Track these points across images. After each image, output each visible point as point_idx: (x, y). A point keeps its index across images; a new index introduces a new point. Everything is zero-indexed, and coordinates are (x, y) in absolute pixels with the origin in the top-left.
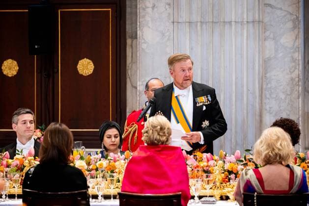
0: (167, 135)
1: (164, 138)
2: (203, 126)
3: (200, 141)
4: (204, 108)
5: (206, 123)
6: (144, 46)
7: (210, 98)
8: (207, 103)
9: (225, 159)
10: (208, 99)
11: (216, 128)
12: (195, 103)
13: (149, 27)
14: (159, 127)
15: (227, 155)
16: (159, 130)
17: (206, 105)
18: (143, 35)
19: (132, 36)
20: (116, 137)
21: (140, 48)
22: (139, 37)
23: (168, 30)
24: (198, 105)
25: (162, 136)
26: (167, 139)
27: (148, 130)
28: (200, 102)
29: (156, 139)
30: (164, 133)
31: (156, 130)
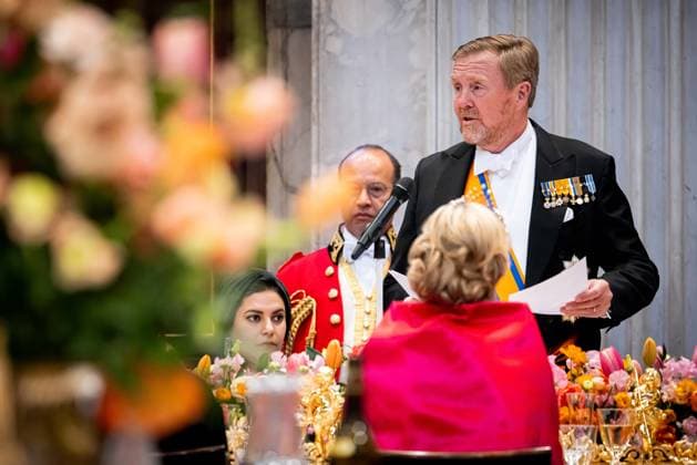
0: (488, 279)
1: (476, 289)
4: (569, 215)
6: (335, 45)
7: (591, 185)
8: (580, 201)
9: (663, 367)
10: (585, 189)
12: (539, 197)
14: (463, 251)
15: (668, 357)
16: (463, 259)
18: (329, 8)
19: (286, 20)
20: (276, 316)
21: (322, 53)
22: (319, 16)
24: (547, 205)
25: (468, 281)
26: (487, 292)
27: (429, 250)
28: (557, 197)
29: (446, 288)
30: (479, 271)
31: (454, 259)
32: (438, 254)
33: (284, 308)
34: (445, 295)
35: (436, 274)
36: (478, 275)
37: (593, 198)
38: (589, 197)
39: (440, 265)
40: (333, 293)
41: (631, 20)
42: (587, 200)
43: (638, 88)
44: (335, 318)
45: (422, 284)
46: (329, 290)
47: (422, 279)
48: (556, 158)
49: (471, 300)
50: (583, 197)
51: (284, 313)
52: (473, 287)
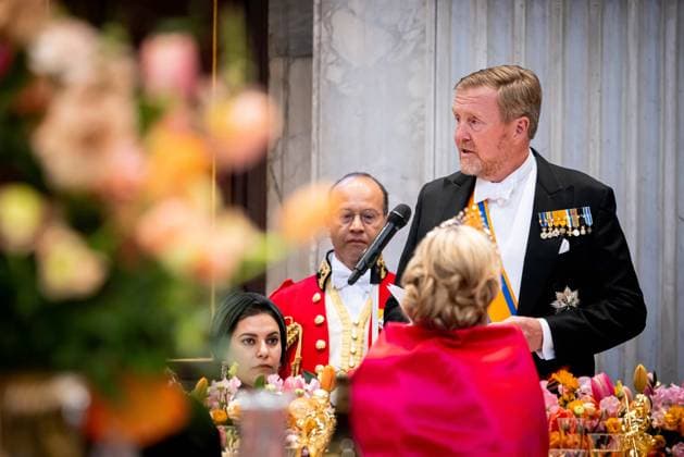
1: (470, 315)
2: (556, 304)
3: (541, 350)
4: (565, 247)
5: (568, 297)
6: (335, 74)
7: (588, 217)
8: (576, 233)
9: (653, 393)
10: (582, 221)
11: (600, 310)
12: (536, 228)
13: (353, 12)
14: (455, 279)
15: (658, 384)
16: (456, 287)
17: (572, 239)
18: (330, 38)
19: (287, 50)
20: (271, 339)
21: (324, 82)
22: (320, 45)
23: (415, 21)
24: (544, 235)
25: (462, 307)
26: (481, 317)
27: (423, 276)
28: (554, 227)
29: (439, 315)
30: (472, 297)
31: (447, 287)
32: (431, 282)
33: (278, 330)
34: (438, 321)
35: (430, 301)
36: (471, 301)
37: (590, 230)
38: (586, 229)
39: (434, 292)
40: (319, 319)
41: (628, 54)
42: (583, 232)
43: (634, 120)
44: (320, 344)
45: (415, 310)
46: (315, 317)
47: (416, 305)
48: (556, 188)
49: (466, 325)
50: (579, 229)
51: (279, 336)
52: (466, 314)
